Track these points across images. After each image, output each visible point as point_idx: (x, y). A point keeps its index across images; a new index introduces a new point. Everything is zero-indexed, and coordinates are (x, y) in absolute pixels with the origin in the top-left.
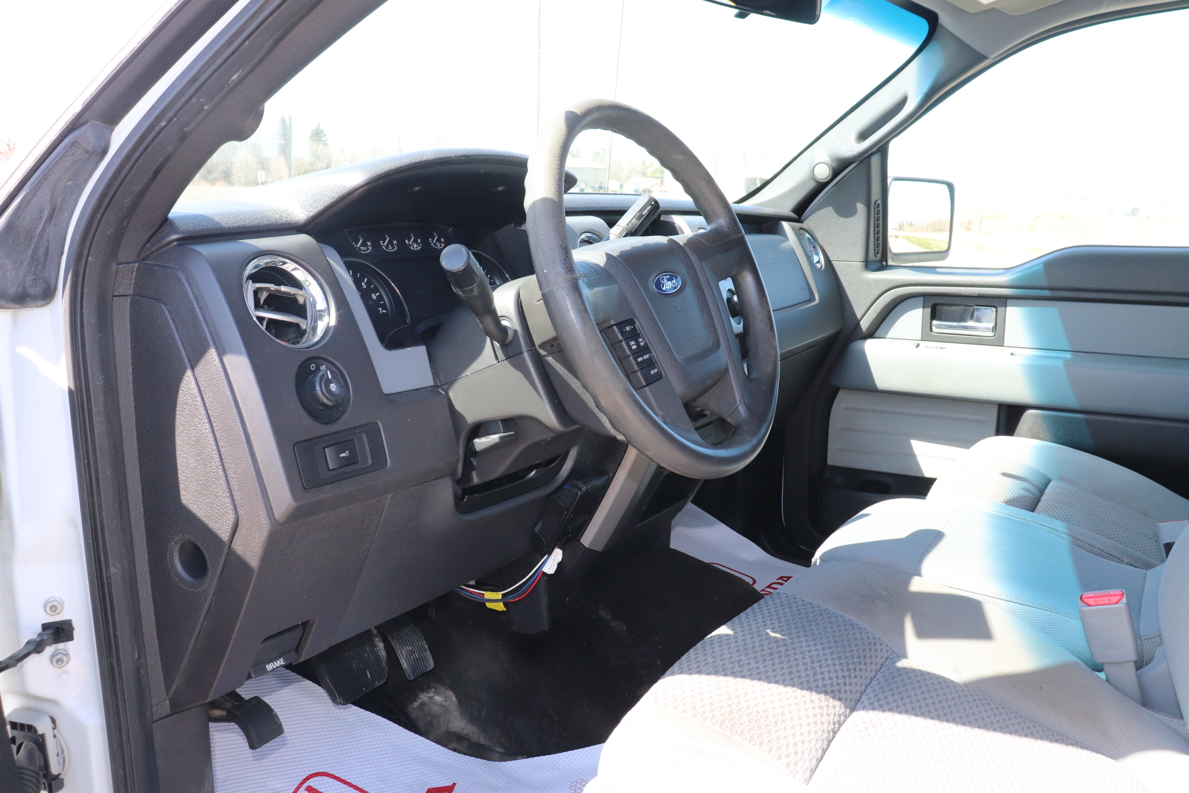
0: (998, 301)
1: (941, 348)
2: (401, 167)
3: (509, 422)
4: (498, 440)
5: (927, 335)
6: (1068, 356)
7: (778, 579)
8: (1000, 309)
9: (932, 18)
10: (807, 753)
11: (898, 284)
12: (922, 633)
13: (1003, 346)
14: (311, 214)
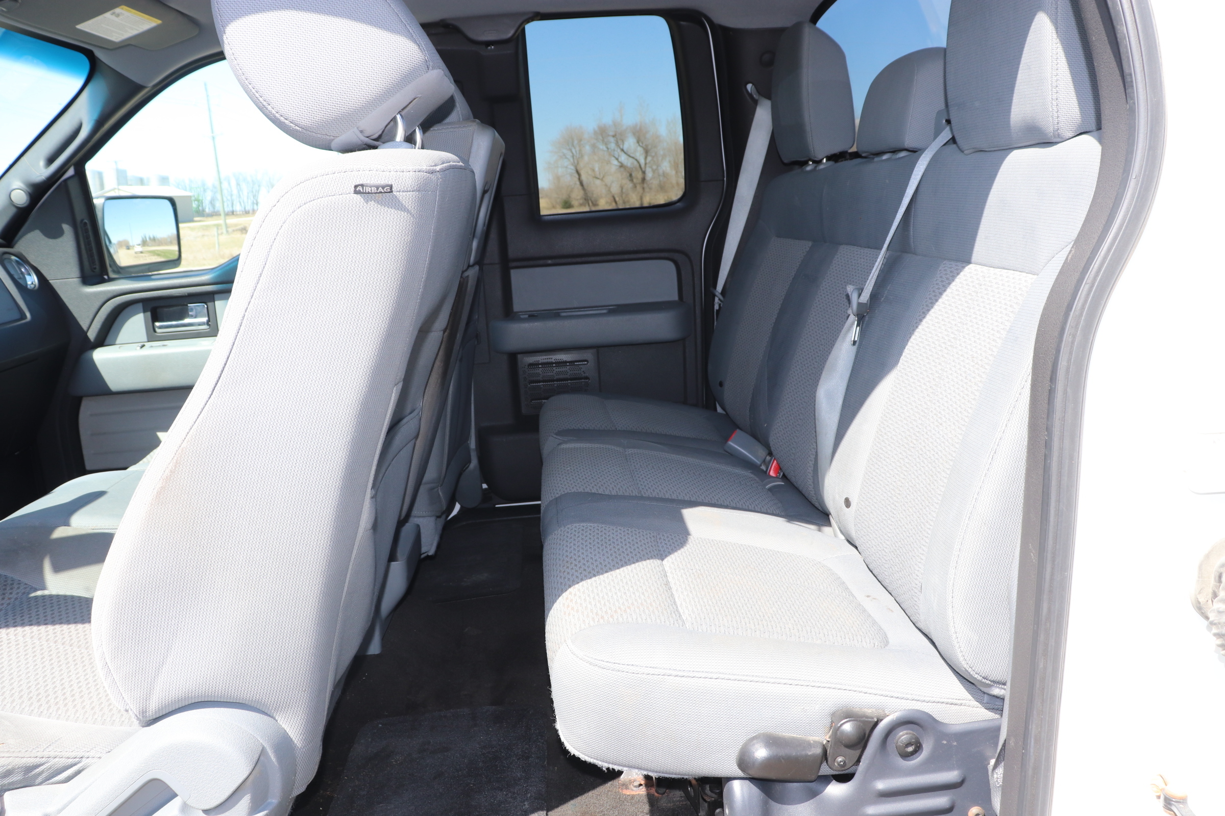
0: (206, 298)
1: (164, 345)
5: (151, 336)
8: (210, 304)
12: (58, 568)
13: (218, 335)
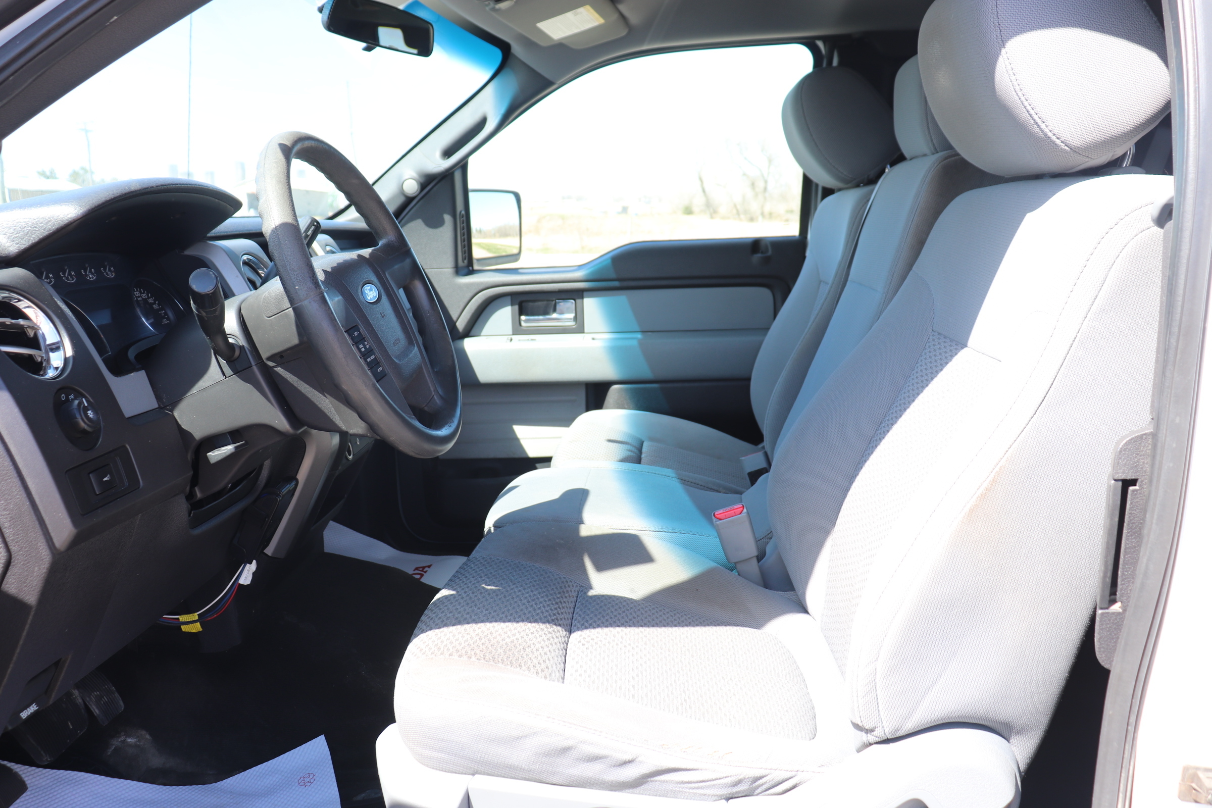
0: (576, 295)
1: (532, 340)
2: (115, 198)
3: (234, 435)
4: (233, 450)
5: (518, 329)
6: (639, 336)
7: (414, 570)
8: (578, 301)
9: (504, 48)
10: (554, 667)
11: (487, 286)
12: (600, 567)
13: (583, 332)
14: (23, 247)
